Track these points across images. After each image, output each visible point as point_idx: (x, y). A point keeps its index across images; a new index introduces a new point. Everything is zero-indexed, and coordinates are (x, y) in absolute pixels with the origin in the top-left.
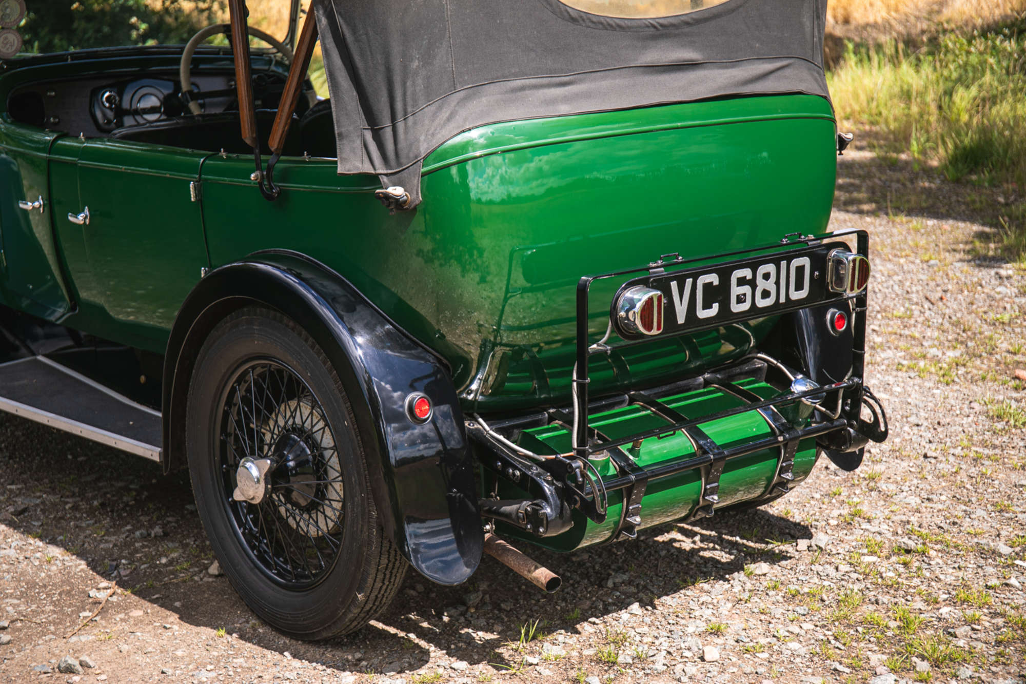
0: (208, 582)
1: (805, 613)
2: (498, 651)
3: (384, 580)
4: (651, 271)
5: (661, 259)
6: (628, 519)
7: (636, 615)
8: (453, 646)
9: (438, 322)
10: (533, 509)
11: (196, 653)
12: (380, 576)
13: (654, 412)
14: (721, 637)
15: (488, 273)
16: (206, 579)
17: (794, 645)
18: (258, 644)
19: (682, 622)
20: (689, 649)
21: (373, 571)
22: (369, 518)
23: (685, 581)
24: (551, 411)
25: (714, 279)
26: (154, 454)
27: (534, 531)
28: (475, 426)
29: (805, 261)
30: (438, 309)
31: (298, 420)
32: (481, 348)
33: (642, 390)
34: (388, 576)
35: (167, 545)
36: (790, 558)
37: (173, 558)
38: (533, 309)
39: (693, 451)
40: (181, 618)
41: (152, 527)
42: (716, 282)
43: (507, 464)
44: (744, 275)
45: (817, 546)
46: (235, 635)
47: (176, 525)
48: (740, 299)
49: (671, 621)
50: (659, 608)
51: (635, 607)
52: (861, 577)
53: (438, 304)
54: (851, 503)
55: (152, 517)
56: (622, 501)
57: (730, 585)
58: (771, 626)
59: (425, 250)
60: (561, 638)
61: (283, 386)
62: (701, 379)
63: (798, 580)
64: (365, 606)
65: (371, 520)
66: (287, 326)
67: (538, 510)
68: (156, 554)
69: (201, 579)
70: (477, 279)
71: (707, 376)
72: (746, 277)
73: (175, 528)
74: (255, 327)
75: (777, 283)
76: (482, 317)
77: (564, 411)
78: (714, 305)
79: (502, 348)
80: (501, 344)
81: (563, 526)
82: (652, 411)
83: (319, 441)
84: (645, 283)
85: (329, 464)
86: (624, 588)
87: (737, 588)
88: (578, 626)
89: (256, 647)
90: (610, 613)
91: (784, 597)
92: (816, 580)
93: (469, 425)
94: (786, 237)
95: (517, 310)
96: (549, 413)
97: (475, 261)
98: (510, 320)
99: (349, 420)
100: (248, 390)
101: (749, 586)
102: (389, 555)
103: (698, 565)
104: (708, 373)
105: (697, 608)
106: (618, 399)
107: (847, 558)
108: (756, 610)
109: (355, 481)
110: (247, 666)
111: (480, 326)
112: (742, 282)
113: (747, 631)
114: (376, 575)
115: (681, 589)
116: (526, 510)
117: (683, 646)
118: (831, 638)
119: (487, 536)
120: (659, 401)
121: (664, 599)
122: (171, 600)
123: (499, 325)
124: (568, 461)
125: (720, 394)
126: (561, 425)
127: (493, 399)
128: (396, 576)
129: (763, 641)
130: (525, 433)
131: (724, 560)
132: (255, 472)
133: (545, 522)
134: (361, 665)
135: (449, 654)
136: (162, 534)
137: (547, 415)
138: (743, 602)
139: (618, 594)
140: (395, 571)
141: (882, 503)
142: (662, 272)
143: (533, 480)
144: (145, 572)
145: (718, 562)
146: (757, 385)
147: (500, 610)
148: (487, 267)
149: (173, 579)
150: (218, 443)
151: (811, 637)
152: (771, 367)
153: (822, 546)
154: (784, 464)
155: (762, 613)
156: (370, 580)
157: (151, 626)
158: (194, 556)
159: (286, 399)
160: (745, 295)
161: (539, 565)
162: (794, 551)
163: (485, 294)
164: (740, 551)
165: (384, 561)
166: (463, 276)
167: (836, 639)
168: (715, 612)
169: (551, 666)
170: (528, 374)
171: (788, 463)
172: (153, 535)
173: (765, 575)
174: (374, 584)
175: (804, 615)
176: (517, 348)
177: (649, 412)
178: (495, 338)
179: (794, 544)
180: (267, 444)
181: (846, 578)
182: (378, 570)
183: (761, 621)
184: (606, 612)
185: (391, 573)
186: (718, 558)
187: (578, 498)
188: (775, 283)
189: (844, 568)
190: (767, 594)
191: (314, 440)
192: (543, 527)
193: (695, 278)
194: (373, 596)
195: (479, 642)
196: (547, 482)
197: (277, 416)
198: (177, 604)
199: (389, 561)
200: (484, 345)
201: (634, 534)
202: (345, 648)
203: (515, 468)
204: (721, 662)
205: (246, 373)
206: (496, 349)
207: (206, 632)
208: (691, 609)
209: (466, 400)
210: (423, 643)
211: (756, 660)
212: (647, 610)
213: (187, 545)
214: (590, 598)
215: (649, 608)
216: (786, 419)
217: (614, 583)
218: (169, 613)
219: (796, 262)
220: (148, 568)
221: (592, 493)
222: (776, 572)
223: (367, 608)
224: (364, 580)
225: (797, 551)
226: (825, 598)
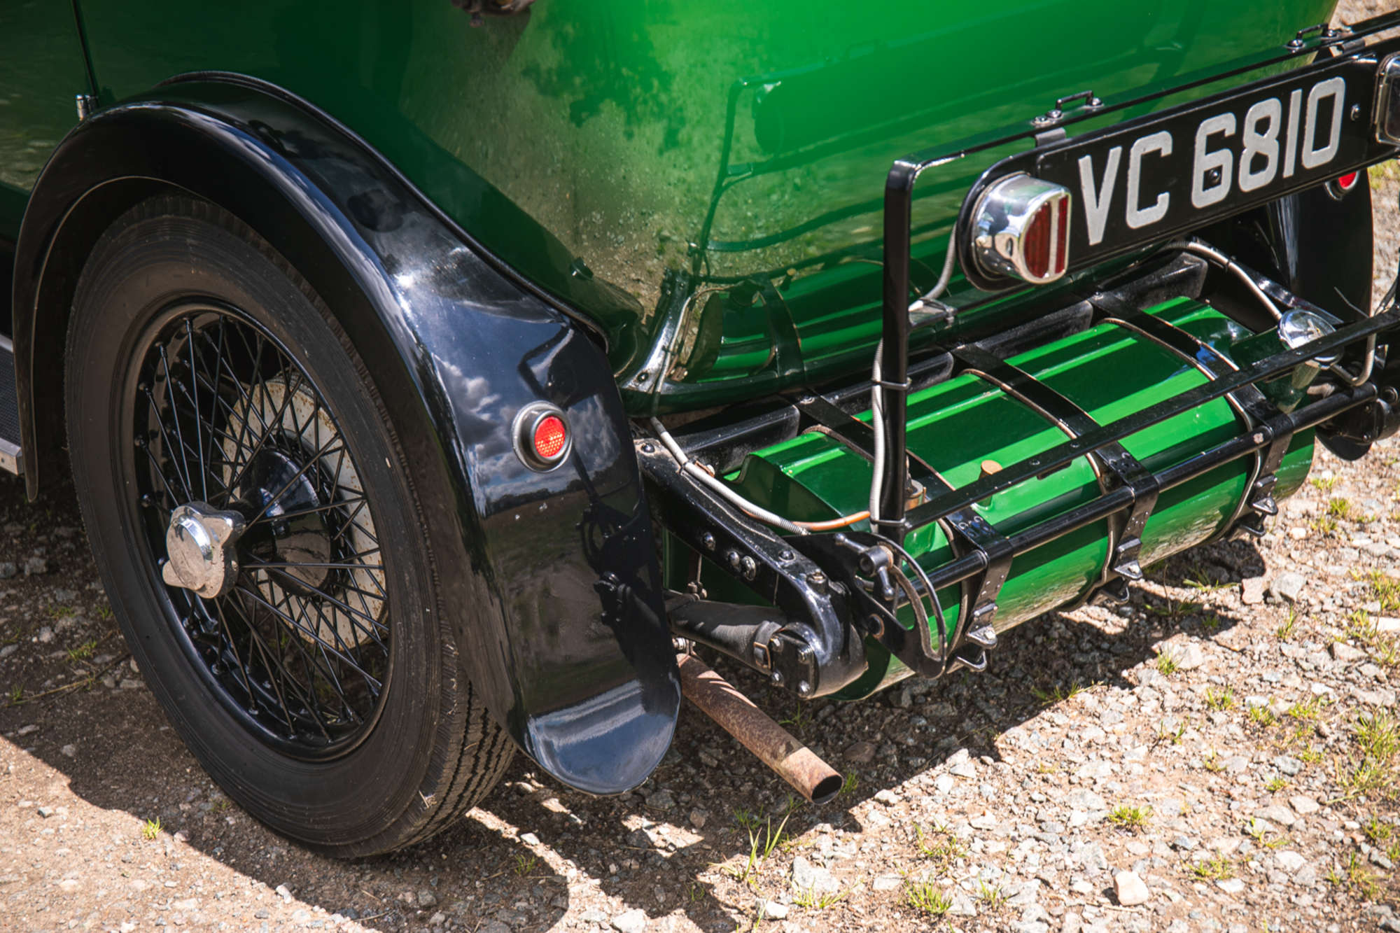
0: (130, 690)
1: (1296, 771)
2: (702, 878)
3: (475, 766)
4: (1039, 136)
5: (1058, 107)
6: (971, 635)
7: (964, 779)
8: (613, 868)
9: (577, 233)
10: (786, 643)
11: (100, 882)
12: (468, 762)
13: (1008, 393)
14: (1141, 836)
15: (683, 121)
16: (125, 684)
17: (1290, 859)
18: (225, 859)
19: (1057, 794)
20: (1082, 870)
21: (452, 756)
22: (442, 656)
23: (1047, 689)
24: (806, 401)
25: (1162, 142)
26: (7, 458)
27: (788, 685)
28: (657, 451)
29: (1335, 87)
30: (575, 206)
31: (288, 423)
32: (663, 289)
33: (978, 340)
34: (483, 760)
35: (53, 596)
36: (1235, 622)
37: (64, 630)
38: (774, 197)
39: (1093, 478)
40: (73, 787)
41: (26, 551)
42: (1167, 150)
43: (727, 541)
44: (1220, 129)
45: (1282, 594)
46: (178, 836)
47: (73, 547)
48: (1211, 181)
49: (1036, 796)
50: (1007, 759)
51: (961, 759)
52: (1382, 674)
53: (575, 195)
54: (1320, 484)
55: (28, 528)
56: (960, 601)
57: (1134, 698)
58: (1234, 805)
59: (544, 67)
60: (825, 843)
61: (255, 358)
62: (1087, 305)
63: (1261, 680)
64: (436, 813)
65: (445, 660)
66: (256, 245)
67: (797, 647)
68: (32, 619)
69: (117, 683)
70: (659, 139)
71: (1098, 297)
72: (1223, 132)
73: (70, 551)
74: (189, 241)
75: (1282, 138)
76: (668, 221)
77: (831, 401)
78: (1160, 197)
79: (712, 286)
80: (708, 279)
81: (849, 673)
82: (1004, 390)
83: (334, 471)
84: (1027, 165)
85: (356, 519)
86: (932, 708)
87: (1150, 707)
88: (855, 811)
89: (220, 866)
90: (913, 774)
91: (1244, 726)
92: (1294, 681)
93: (644, 448)
94: (1299, 37)
95: (740, 201)
96: (801, 407)
97: (655, 97)
98: (726, 226)
99: (395, 458)
100: (184, 354)
101: (1171, 700)
102: (485, 724)
103: (1063, 643)
104: (1101, 291)
105: (1080, 759)
106: (933, 363)
107: (1345, 623)
108: (1196, 763)
109: (410, 582)
110: (203, 921)
111: (664, 240)
112: (1216, 142)
113: (1190, 820)
114: (459, 760)
115: (1044, 708)
116: (771, 644)
117: (1069, 862)
118: (1360, 838)
119: (681, 658)
120: (1014, 362)
121: (1014, 731)
122: (56, 739)
123: (704, 239)
124: (862, 549)
125: (1130, 341)
126: (828, 436)
127: (692, 388)
128: (499, 756)
129: (1227, 846)
130: (757, 457)
131: (1110, 630)
132: (202, 539)
133: (812, 672)
134: (432, 920)
135: (605, 888)
136: (45, 570)
137: (797, 412)
138: (1168, 742)
139: (923, 722)
140: (496, 751)
141: (1375, 481)
142: (1061, 137)
143: (784, 580)
144: (9, 664)
145: (1099, 634)
146: (1196, 315)
147: (698, 764)
148: (681, 109)
149: (64, 682)
150: (129, 455)
151: (1318, 833)
152: (1216, 270)
153: (1294, 596)
154: (1260, 484)
155: (1210, 771)
156: (447, 772)
157: (14, 809)
158: (104, 623)
159: (261, 380)
160: (1219, 169)
161: (794, 742)
162: (1237, 605)
163: (675, 174)
164: (1138, 608)
165: (475, 735)
166: (629, 135)
167: (1370, 840)
168: (1117, 768)
169: (814, 922)
170: (761, 336)
171: (1266, 480)
172: (27, 573)
173: (1196, 669)
174: (454, 777)
175: (1292, 775)
176: (740, 283)
177: (997, 393)
178: (696, 267)
179: (1237, 588)
180: (229, 463)
181: (1354, 676)
182: (462, 753)
183: (1210, 790)
184: (906, 771)
185: (490, 753)
186: (1099, 625)
187: (879, 620)
188: (1278, 139)
189: (1347, 652)
190: (1210, 719)
191: (324, 467)
192: (807, 681)
193: (1126, 143)
194: (453, 796)
195: (665, 854)
196: (816, 587)
197: (246, 412)
198: (68, 750)
199: (485, 733)
200: (669, 282)
201: (981, 662)
202: (398, 872)
203: (745, 551)
204: (1151, 906)
205: (176, 323)
206: (701, 289)
207: (122, 823)
208: (1070, 762)
209: (636, 393)
210: (552, 858)
211: (1221, 898)
212: (983, 762)
213: (93, 595)
214: (871, 735)
215: (989, 760)
216: (1265, 393)
217: (913, 697)
218: (50, 772)
219: (1320, 90)
220: (14, 654)
221: (906, 598)
222: (1214, 658)
223: (442, 815)
224: (435, 769)
225: (1244, 604)
226: (1325, 729)
